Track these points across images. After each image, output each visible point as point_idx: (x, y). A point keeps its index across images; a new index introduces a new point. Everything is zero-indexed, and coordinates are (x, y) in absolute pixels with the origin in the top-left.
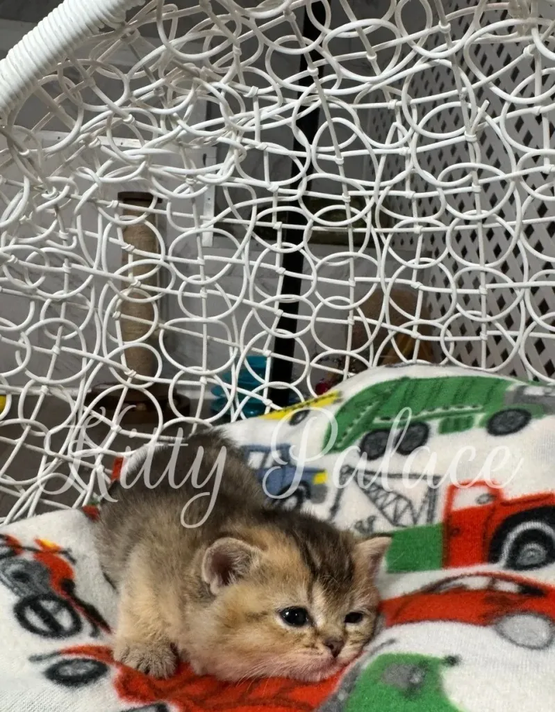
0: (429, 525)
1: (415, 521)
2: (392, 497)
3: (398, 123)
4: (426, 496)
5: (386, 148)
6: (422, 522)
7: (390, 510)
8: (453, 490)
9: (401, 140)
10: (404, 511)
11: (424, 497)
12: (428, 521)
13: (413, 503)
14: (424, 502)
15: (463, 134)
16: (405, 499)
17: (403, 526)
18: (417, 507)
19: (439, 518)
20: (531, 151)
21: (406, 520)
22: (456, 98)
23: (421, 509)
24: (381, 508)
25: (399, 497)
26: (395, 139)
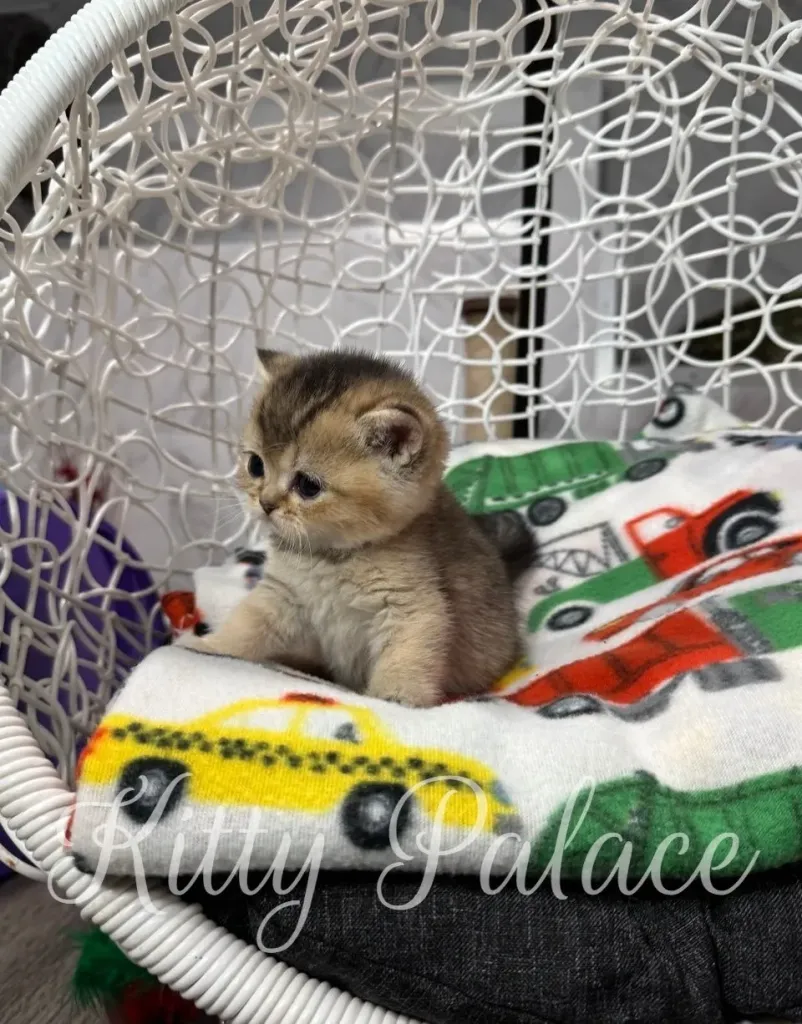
0: (625, 563)
1: (607, 565)
2: (561, 556)
3: (463, 156)
4: (604, 541)
5: (445, 185)
6: (616, 563)
7: (570, 566)
8: (631, 526)
9: (462, 179)
10: (587, 562)
11: (602, 543)
12: (621, 560)
13: (594, 551)
14: (605, 547)
15: (534, 176)
16: (581, 551)
17: (596, 573)
18: (600, 553)
19: (634, 554)
20: (606, 200)
21: (595, 567)
22: (538, 134)
23: (606, 554)
24: (558, 568)
25: (572, 552)
26: (455, 177)
